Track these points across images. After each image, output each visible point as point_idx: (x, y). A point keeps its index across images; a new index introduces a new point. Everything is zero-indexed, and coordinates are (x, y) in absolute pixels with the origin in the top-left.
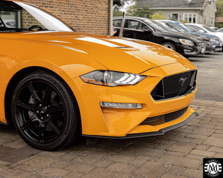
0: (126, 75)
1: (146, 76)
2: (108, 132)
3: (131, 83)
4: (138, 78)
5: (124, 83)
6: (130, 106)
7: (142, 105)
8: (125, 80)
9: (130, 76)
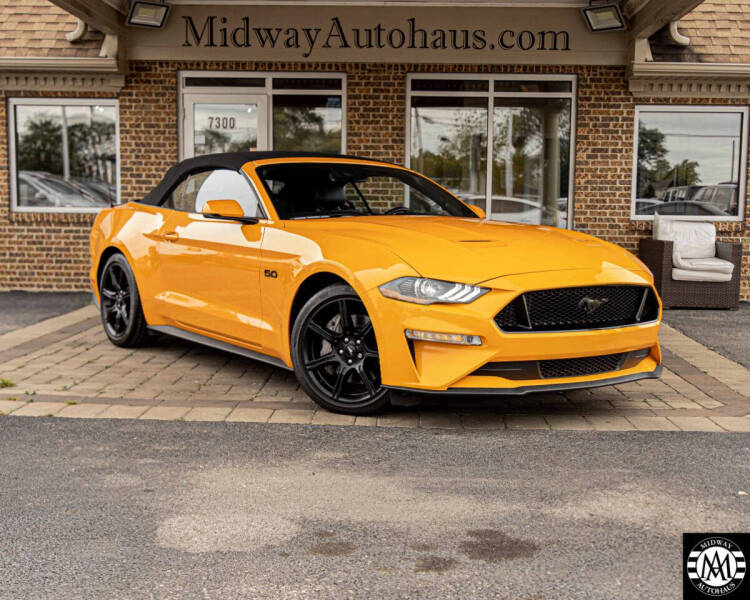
0: (458, 287)
1: (490, 289)
2: (418, 381)
3: (464, 300)
4: (477, 291)
5: (452, 299)
6: (455, 339)
7: (481, 338)
8: (453, 295)
9: (463, 288)
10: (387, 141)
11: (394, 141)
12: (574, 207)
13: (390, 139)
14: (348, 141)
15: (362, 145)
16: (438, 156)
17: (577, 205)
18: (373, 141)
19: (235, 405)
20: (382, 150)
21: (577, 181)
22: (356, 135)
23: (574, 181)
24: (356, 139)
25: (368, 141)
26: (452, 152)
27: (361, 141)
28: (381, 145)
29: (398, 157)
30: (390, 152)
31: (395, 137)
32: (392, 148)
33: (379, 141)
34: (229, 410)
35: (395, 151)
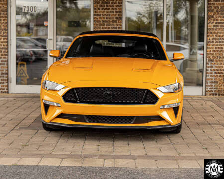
10: (113, 18)
11: (117, 18)
12: (207, 51)
13: (115, 17)
14: (94, 18)
15: (101, 20)
16: (136, 21)
17: (208, 50)
18: (106, 18)
19: (42, 156)
20: (111, 23)
21: (208, 38)
22: (98, 15)
23: (207, 38)
24: (98, 17)
25: (104, 18)
26: (143, 19)
27: (100, 18)
28: (111, 20)
29: (119, 26)
30: (115, 24)
31: (117, 16)
32: (116, 22)
33: (110, 19)
34: (39, 159)
35: (118, 23)
